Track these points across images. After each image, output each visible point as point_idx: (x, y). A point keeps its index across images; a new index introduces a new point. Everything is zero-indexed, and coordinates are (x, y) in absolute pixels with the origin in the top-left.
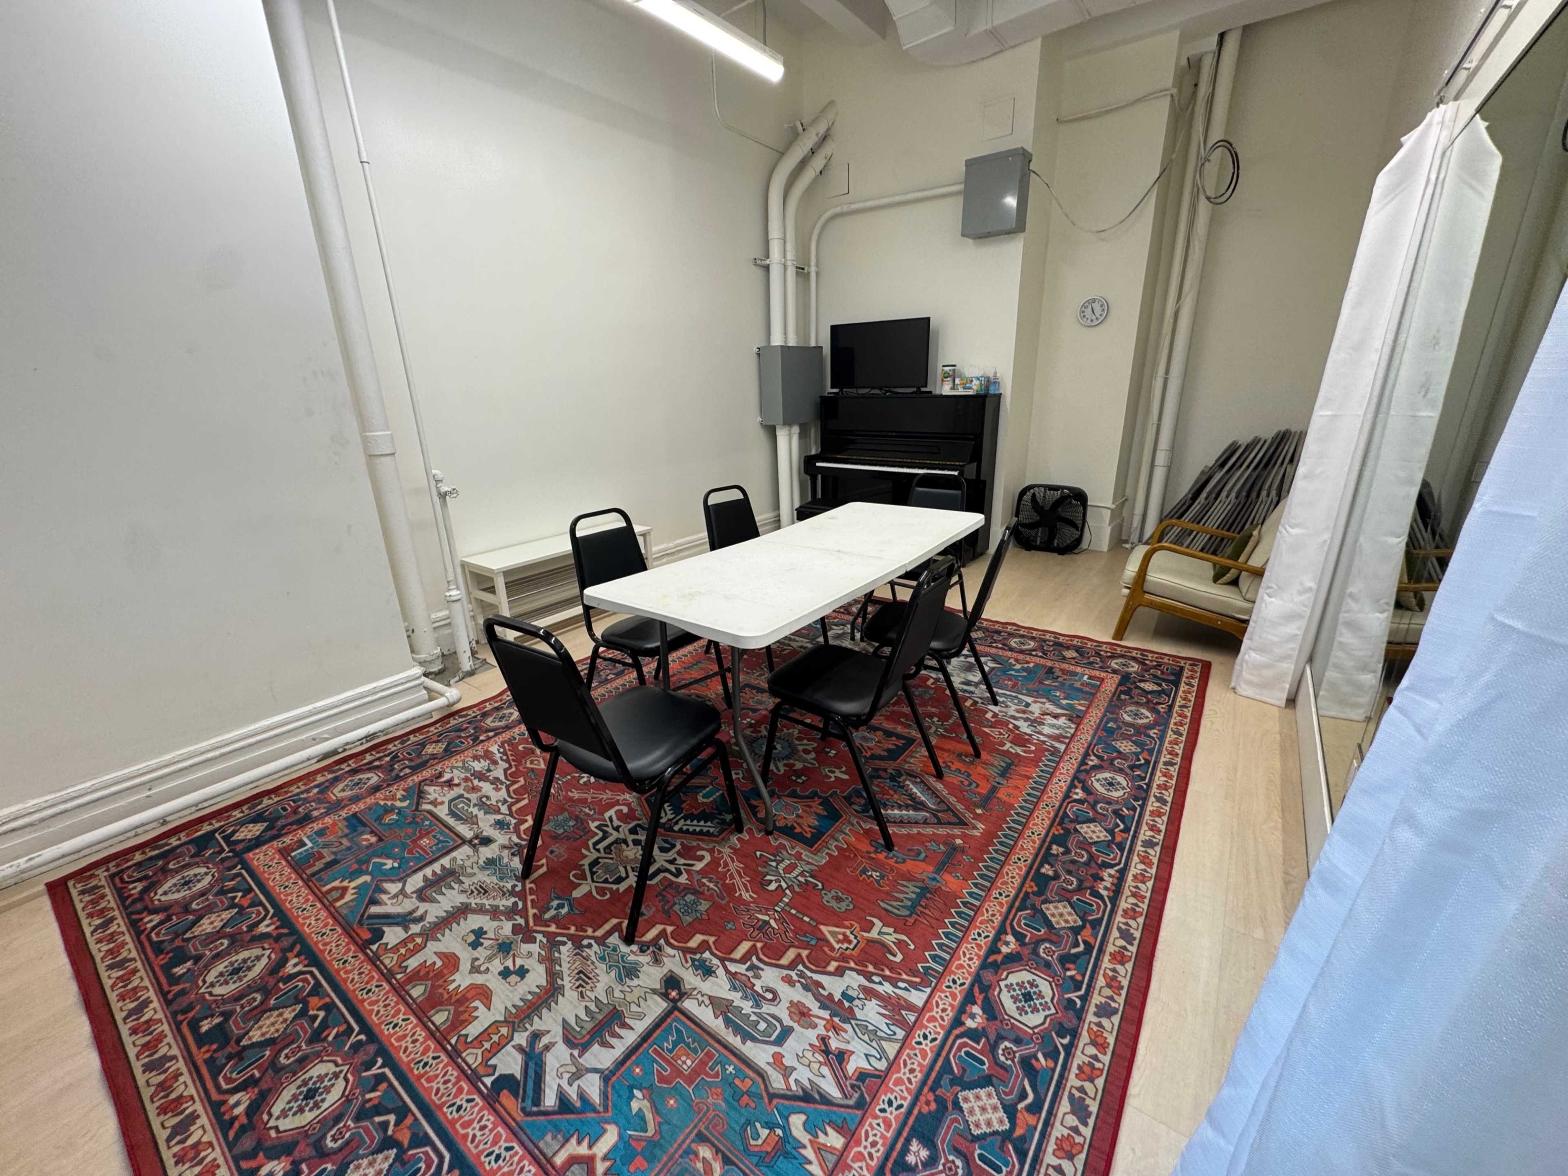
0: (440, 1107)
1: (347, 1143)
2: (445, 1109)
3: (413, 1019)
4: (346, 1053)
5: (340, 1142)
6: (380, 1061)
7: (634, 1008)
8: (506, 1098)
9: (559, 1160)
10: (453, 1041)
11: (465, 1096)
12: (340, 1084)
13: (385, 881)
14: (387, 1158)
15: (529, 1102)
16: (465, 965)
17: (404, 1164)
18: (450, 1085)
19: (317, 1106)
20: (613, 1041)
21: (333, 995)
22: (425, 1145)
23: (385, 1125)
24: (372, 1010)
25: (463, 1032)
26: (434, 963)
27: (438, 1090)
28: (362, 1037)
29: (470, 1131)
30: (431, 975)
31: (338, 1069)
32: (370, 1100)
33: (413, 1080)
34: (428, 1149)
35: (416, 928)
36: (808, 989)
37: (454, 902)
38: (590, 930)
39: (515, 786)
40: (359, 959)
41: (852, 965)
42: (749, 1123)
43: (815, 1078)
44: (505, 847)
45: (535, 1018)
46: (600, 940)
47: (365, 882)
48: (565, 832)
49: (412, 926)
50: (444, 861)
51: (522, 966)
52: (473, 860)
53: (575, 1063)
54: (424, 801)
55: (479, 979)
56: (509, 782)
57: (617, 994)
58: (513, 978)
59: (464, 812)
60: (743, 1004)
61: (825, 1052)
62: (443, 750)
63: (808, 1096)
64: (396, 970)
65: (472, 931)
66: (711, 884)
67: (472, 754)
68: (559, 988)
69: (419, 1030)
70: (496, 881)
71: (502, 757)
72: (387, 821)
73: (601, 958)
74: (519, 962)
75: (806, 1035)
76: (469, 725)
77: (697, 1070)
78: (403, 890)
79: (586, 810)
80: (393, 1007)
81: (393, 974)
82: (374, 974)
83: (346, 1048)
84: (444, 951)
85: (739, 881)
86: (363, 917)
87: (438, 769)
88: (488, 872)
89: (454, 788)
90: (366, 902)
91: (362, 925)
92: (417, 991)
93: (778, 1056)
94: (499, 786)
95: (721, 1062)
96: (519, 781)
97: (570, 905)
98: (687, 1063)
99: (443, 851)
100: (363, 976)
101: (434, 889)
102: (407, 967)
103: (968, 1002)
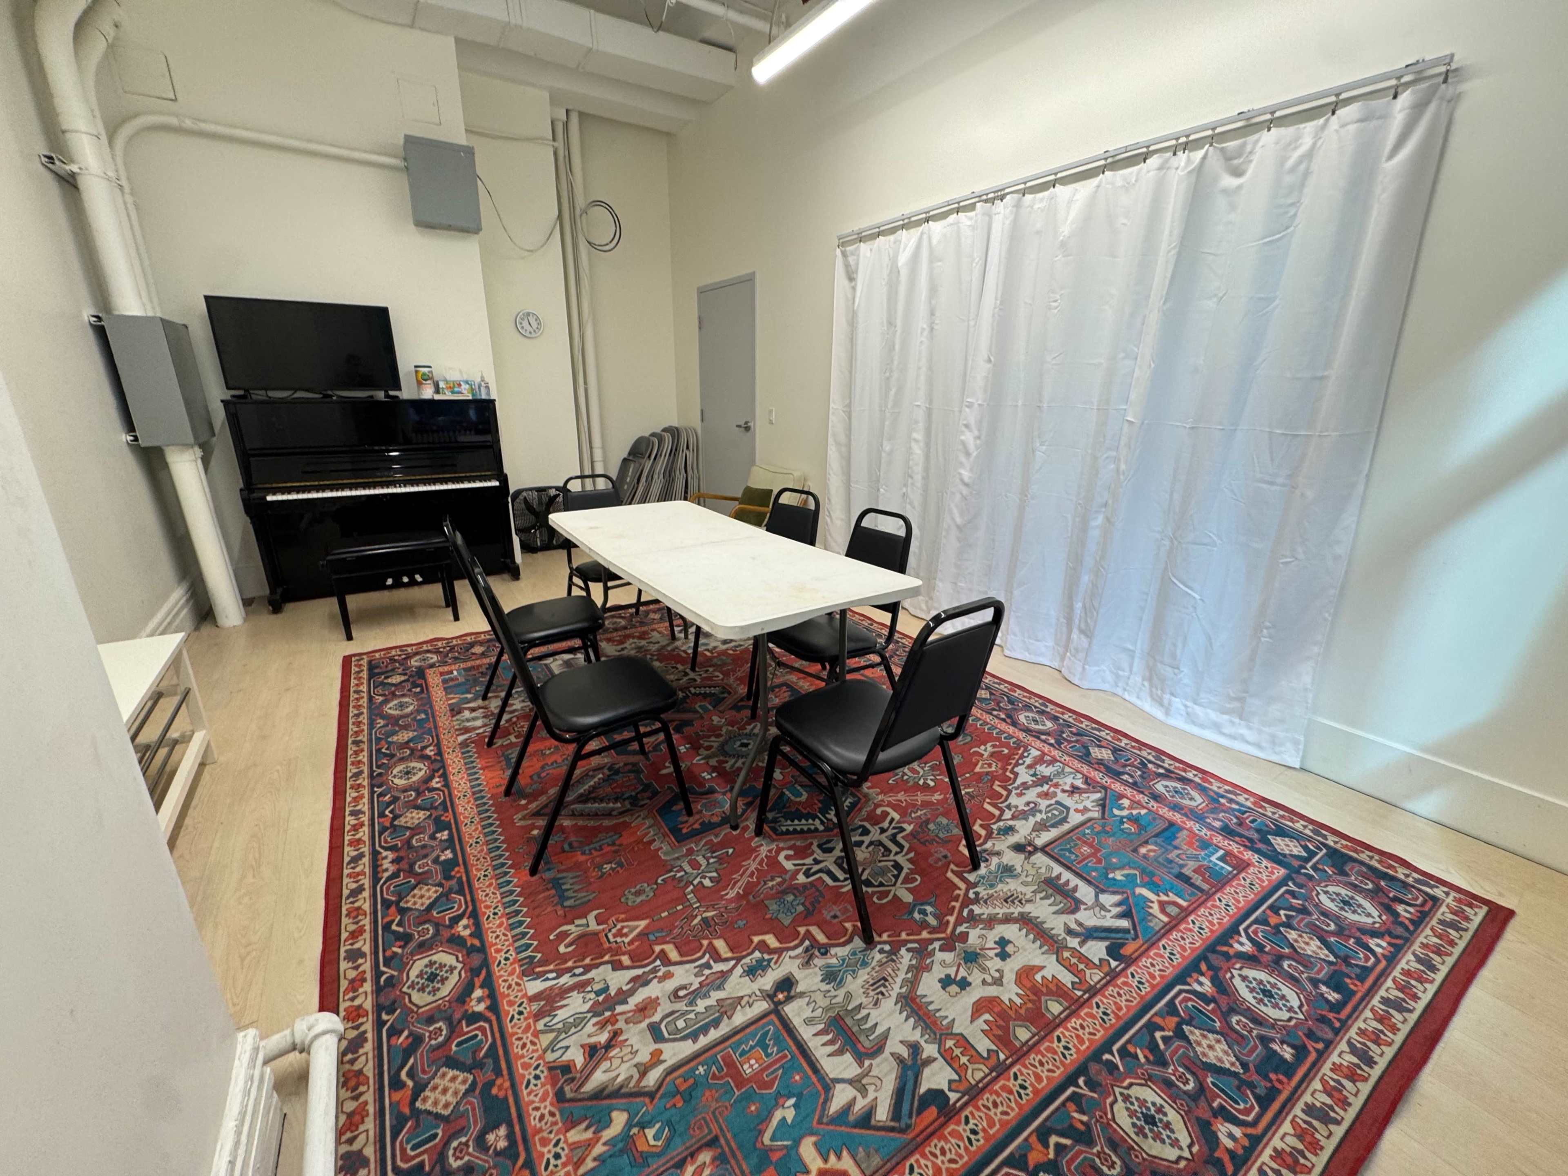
0: (1141, 997)
1: (1187, 1068)
2: (1143, 993)
3: (1058, 1032)
4: (1100, 1095)
5: (1188, 1076)
6: (1107, 1056)
7: (1043, 870)
8: (1127, 950)
9: (1165, 919)
10: (1079, 993)
11: (1130, 980)
12: (1135, 1091)
13: (824, 1109)
15: (1127, 936)
16: (992, 991)
17: (1192, 1018)
18: (1121, 992)
19: (1160, 1110)
20: (1072, 885)
21: (1025, 1134)
22: (1175, 1005)
23: (1164, 1038)
24: (1047, 1077)
26: (985, 1022)
27: (1127, 1000)
28: (1081, 1081)
29: (1157, 974)
30: (1002, 1023)
31: (1120, 1098)
32: (1145, 1057)
33: (1121, 1022)
34: (1177, 1002)
35: (930, 1050)
36: (1027, 788)
37: (894, 1011)
38: (957, 892)
39: (674, 955)
40: (972, 1113)
41: (1010, 767)
42: (1122, 830)
43: (1090, 800)
44: (808, 962)
45: (1053, 932)
46: (970, 885)
47: (815, 1144)
48: (803, 904)
49: (924, 1056)
50: (806, 1033)
51: (996, 943)
52: (818, 997)
53: (1091, 908)
54: (631, 1085)
55: (1010, 977)
56: (658, 963)
57: (1030, 879)
58: (1009, 949)
59: (700, 1017)
60: (1039, 817)
61: (1073, 792)
62: (470, 1071)
63: (1103, 805)
64: (993, 1062)
65: (944, 988)
66: (919, 813)
67: (526, 1019)
68: (1022, 914)
69: (1069, 1025)
70: (869, 969)
71: (574, 975)
72: (660, 1143)
73: (992, 886)
74: (991, 944)
75: (1062, 797)
76: (406, 1033)
77: (1091, 846)
78: (850, 1082)
79: (770, 884)
80: (1043, 1056)
81: (999, 1064)
82: (997, 1087)
83: (1095, 1095)
84: (970, 1013)
85: (920, 797)
86: (892, 1129)
87: (538, 1072)
88: (849, 977)
89: (621, 1038)
90: (863, 1131)
91: (908, 1126)
92: (1023, 1034)
93: (1077, 810)
94: (660, 974)
95: (1084, 834)
96: (662, 951)
97: (922, 904)
98: (1086, 850)
99: (785, 1035)
100: (998, 1101)
101: (862, 1038)
102: (989, 1051)
103: (1039, 738)
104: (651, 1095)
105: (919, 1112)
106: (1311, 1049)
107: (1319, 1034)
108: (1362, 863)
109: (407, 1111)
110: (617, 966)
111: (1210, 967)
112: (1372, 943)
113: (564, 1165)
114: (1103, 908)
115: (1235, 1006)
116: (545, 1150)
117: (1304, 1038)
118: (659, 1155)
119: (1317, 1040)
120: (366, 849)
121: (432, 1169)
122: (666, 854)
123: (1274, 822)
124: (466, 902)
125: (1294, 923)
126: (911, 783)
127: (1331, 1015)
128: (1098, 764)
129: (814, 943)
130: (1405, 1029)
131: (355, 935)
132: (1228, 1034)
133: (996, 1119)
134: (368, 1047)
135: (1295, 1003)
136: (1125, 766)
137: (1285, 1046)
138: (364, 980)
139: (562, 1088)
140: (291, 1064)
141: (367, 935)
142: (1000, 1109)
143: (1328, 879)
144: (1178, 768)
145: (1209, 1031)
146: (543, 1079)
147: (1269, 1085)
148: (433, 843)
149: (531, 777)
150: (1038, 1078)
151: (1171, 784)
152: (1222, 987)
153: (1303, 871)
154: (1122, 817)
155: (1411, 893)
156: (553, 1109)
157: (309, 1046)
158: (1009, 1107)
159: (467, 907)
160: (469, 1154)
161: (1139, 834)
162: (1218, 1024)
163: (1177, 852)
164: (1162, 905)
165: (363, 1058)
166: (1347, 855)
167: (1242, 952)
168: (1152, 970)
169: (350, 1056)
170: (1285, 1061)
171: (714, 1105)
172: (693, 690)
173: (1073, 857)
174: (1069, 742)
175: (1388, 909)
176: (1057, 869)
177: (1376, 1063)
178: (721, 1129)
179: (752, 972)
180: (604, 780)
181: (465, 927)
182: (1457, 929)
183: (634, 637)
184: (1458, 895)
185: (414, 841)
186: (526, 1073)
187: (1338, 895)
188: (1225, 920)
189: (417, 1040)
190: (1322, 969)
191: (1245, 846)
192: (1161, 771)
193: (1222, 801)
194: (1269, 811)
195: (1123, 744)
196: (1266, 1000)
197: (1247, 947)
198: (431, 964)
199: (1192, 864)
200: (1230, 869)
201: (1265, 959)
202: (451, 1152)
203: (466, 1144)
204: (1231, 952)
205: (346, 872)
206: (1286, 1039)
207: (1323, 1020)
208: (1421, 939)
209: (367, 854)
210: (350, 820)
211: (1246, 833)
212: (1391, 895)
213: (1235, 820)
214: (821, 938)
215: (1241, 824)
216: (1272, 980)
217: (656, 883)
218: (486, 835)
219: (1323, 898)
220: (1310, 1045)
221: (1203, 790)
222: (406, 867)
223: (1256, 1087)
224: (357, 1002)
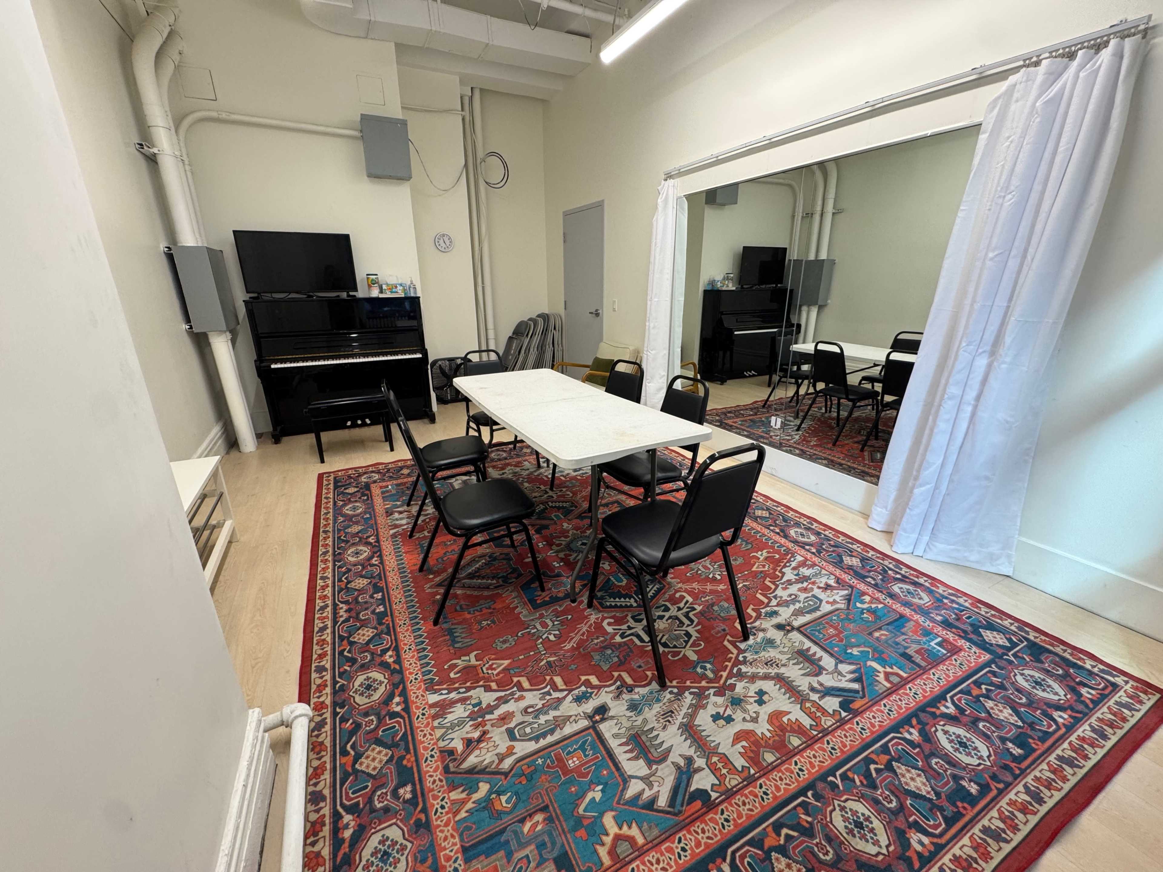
0: (863, 739)
1: (893, 793)
2: (864, 737)
3: (796, 759)
4: (823, 804)
5: (892, 798)
6: (831, 778)
7: (797, 644)
8: (856, 705)
9: (888, 685)
10: (815, 733)
11: (855, 726)
12: (850, 804)
13: (621, 795)
14: (899, 767)
15: (857, 695)
16: (749, 726)
17: (900, 757)
18: (848, 734)
19: (867, 819)
20: (818, 656)
21: (764, 826)
22: (888, 748)
23: (876, 770)
24: (784, 789)
25: (808, 727)
26: (742, 747)
27: (851, 741)
28: (810, 794)
29: (877, 724)
30: (754, 748)
31: (837, 808)
32: (861, 781)
33: (845, 756)
34: (890, 745)
35: (700, 762)
36: (791, 584)
37: (676, 734)
38: (730, 655)
39: (526, 685)
40: (726, 807)
41: (779, 568)
42: (862, 618)
43: (839, 595)
44: (618, 696)
45: (800, 688)
46: (740, 651)
47: (614, 817)
48: (618, 657)
49: (696, 766)
50: (613, 743)
51: (756, 693)
52: (624, 720)
53: (832, 673)
54: (493, 767)
55: (763, 717)
56: (515, 689)
57: (786, 650)
58: (765, 698)
59: (541, 727)
60: (797, 605)
61: (826, 589)
62: (389, 749)
63: (848, 599)
64: (745, 774)
65: (714, 721)
66: (707, 598)
67: (427, 718)
68: (777, 674)
69: (805, 754)
70: (661, 704)
71: (459, 693)
72: (509, 806)
73: (757, 653)
74: (751, 694)
75: (817, 592)
76: (351, 721)
77: (836, 628)
78: (641, 778)
79: (596, 641)
80: (783, 774)
81: (750, 776)
82: (746, 792)
83: (819, 804)
84: (731, 740)
85: (709, 587)
86: (668, 813)
87: (433, 753)
88: (647, 709)
89: (488, 736)
90: (648, 812)
91: (680, 812)
92: (769, 757)
93: (828, 602)
94: (516, 696)
95: (831, 620)
96: (519, 681)
97: (704, 662)
98: (832, 631)
99: (599, 744)
100: (746, 801)
101: (652, 750)
102: (743, 767)
103: (803, 548)
104: (506, 774)
105: (689, 804)
106: (993, 788)
107: (1001, 777)
108: (1056, 654)
109: (350, 769)
110: (488, 689)
111: (919, 722)
112: (1056, 715)
113: (447, 813)
114: (840, 674)
115: (936, 751)
116: (435, 802)
117: (989, 780)
118: (508, 813)
119: (999, 782)
120: (329, 602)
121: (364, 807)
122: (525, 616)
123: (986, 619)
124: (391, 641)
125: (993, 695)
126: (703, 576)
127: (1013, 765)
128: (848, 569)
129: (624, 684)
130: (1073, 780)
131: (321, 657)
132: (928, 771)
133: (744, 813)
134: (328, 728)
135: (985, 753)
136: (870, 571)
137: (972, 784)
138: (326, 686)
139: (448, 765)
140: (281, 735)
141: (329, 657)
142: (747, 807)
143: (1026, 665)
144: (913, 575)
145: (913, 768)
146: (436, 758)
147: (955, 810)
148: (372, 600)
149: (437, 560)
150: (778, 789)
151: (905, 586)
152: (927, 737)
153: (1005, 657)
154: (863, 609)
155: (1094, 679)
156: (442, 778)
157: (292, 723)
158: (753, 806)
159: (392, 644)
160: (388, 800)
161: (875, 622)
162: (920, 763)
163: (904, 637)
164: (887, 675)
165: (324, 734)
166: (1044, 647)
167: (946, 713)
168: (873, 721)
169: (316, 733)
170: (970, 794)
171: (547, 785)
172: (550, 504)
173: (821, 636)
174: (827, 551)
175: (1073, 690)
176: (808, 644)
177: (1045, 802)
178: (551, 801)
179: (578, 700)
180: (486, 564)
181: (391, 657)
182: (1131, 709)
183: (511, 465)
184: (1135, 684)
185: (360, 599)
186: (425, 753)
187: (1032, 677)
188: (936, 689)
189: (358, 726)
190: (1010, 730)
191: (960, 636)
192: (898, 576)
193: (945, 601)
194: (983, 610)
195: (870, 555)
196: (961, 749)
197: (951, 710)
198: (368, 679)
199: (915, 647)
200: (945, 652)
201: (965, 719)
202: (376, 798)
203: (386, 793)
204: (938, 712)
205: (317, 616)
206: (974, 778)
207: (1006, 767)
208: (1099, 714)
209: (330, 605)
210: (320, 583)
211: (962, 626)
212: (1077, 680)
213: (954, 616)
214: (629, 681)
215: (958, 619)
216: (968, 736)
217: (517, 636)
218: (406, 597)
219: (1019, 678)
220: (993, 785)
221: (930, 592)
222: (354, 615)
223: (945, 811)
224: (321, 699)
